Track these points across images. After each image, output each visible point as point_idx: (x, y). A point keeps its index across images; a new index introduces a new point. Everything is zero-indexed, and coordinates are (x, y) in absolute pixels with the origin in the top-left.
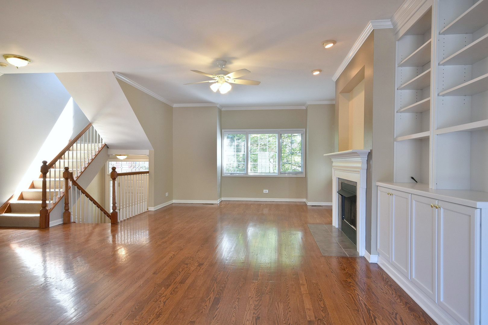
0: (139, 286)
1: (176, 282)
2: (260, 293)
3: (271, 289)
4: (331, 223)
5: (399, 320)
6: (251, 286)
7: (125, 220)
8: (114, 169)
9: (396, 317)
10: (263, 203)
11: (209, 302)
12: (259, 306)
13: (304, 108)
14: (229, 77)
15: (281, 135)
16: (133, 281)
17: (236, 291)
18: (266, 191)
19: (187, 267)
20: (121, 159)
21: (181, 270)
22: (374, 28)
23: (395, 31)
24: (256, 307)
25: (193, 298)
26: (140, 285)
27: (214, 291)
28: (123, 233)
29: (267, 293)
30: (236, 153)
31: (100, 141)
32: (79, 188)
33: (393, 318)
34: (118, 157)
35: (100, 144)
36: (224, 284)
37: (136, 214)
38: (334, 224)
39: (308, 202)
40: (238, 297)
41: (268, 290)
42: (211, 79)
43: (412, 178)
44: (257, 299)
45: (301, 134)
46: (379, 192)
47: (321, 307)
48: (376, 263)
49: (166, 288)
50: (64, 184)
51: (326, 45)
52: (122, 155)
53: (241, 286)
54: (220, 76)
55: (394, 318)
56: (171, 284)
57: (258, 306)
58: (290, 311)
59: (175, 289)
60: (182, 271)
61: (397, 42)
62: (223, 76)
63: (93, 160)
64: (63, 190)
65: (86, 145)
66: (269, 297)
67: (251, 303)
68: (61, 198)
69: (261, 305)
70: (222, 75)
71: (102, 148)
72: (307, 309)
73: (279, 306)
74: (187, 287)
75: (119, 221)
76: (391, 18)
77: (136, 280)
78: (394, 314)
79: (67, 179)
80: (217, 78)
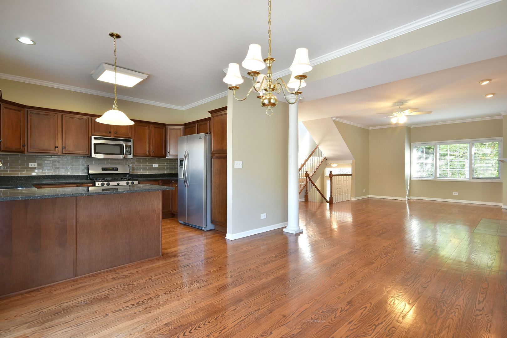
7: (336, 203)
8: (331, 172)
13: (501, 117)
14: (405, 112)
18: (456, 194)
20: (334, 166)
31: (322, 156)
32: (312, 183)
34: (332, 165)
35: (322, 157)
39: (503, 206)
45: (498, 143)
50: (305, 180)
51: (482, 83)
52: (334, 164)
54: (398, 112)
63: (318, 167)
64: (305, 183)
65: (315, 158)
68: (304, 187)
71: (323, 160)
75: (333, 202)
79: (306, 177)
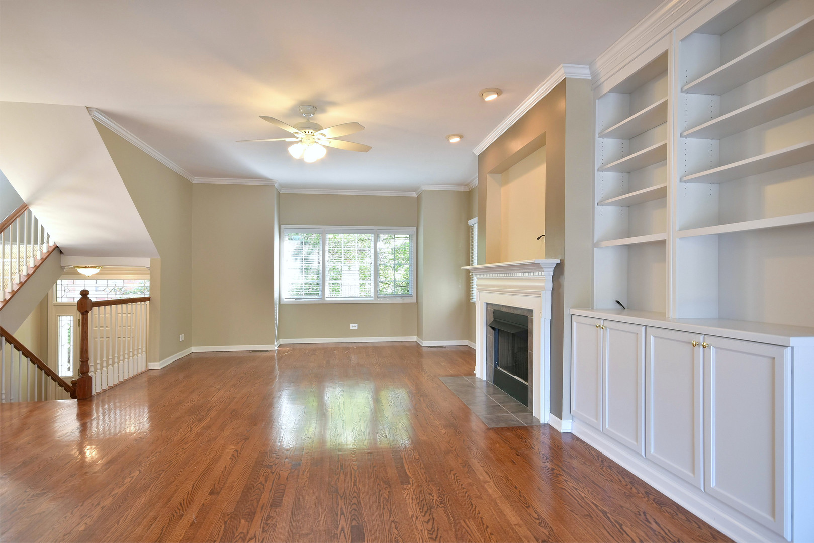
0: (191, 525)
1: (263, 506)
2: (425, 506)
3: (440, 496)
4: (471, 373)
5: (654, 524)
6: (405, 495)
7: (105, 391)
8: (85, 293)
9: (647, 519)
10: (351, 346)
11: (345, 536)
12: (436, 531)
13: (414, 195)
14: (323, 134)
15: (378, 236)
16: (174, 516)
17: (384, 508)
18: (354, 326)
19: (272, 473)
20: (87, 275)
21: (262, 479)
22: (566, 77)
23: (594, 84)
24: (432, 535)
25: (310, 534)
26: (190, 521)
27: (342, 513)
28: (112, 415)
29: (438, 506)
30: (304, 265)
31: (45, 240)
33: (644, 521)
34: (80, 270)
35: (45, 245)
36: (355, 497)
37: (126, 377)
38: (478, 375)
39: (424, 342)
40: (391, 519)
41: (436, 500)
42: (291, 135)
43: (618, 302)
44: (426, 519)
45: (408, 236)
46: (574, 324)
47: (534, 518)
48: (571, 433)
49: (248, 520)
51: (487, 96)
52: (89, 267)
53: (387, 497)
54: (307, 131)
55: (646, 521)
56: (255, 512)
57: (434, 532)
58: (492, 534)
59: (267, 521)
60: (266, 481)
61: (597, 100)
62: (312, 133)
63: (29, 276)
66: (445, 513)
67: (420, 528)
69: (438, 530)
70: (312, 131)
71: (50, 253)
72: (515, 525)
73: (469, 528)
74: (290, 512)
75: (93, 393)
76: (591, 65)
77: (178, 511)
78: (642, 514)
80: (301, 135)
